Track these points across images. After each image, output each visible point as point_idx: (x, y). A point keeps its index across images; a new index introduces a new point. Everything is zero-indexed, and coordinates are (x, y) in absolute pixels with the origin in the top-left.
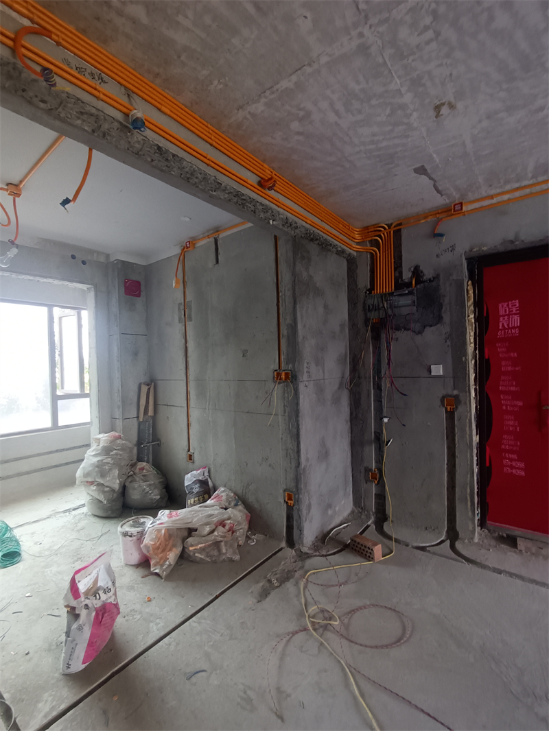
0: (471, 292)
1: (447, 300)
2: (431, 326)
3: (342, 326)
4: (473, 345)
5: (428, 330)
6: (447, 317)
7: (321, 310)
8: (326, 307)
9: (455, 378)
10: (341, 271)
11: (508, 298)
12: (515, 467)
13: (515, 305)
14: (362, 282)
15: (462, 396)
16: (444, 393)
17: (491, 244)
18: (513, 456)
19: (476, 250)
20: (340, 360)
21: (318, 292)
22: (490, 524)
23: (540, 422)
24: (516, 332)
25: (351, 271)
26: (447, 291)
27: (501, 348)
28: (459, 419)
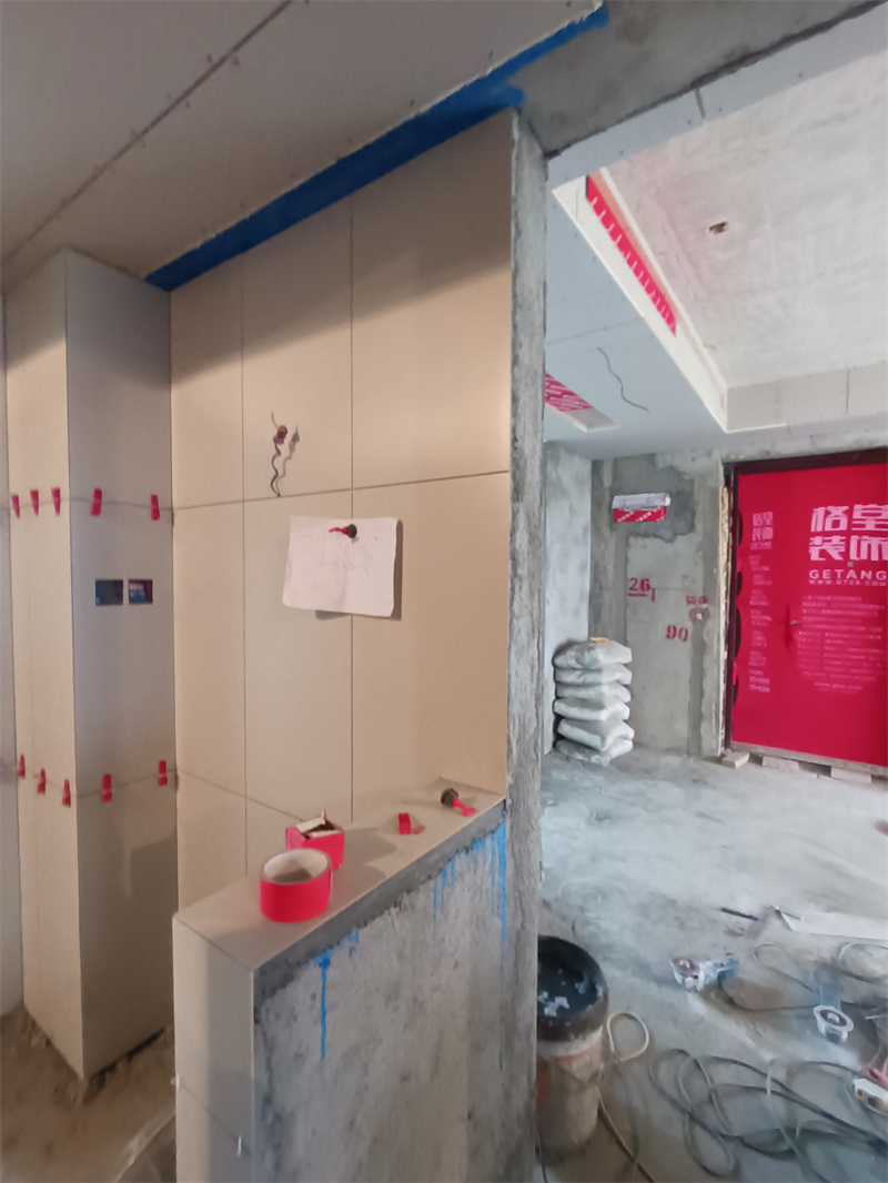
2: (683, 534)
4: (725, 556)
5: (680, 538)
6: (699, 526)
7: (566, 511)
8: (571, 509)
9: (704, 590)
10: (586, 468)
11: (762, 510)
12: (760, 684)
13: (769, 516)
14: (607, 480)
15: (712, 609)
16: (692, 606)
17: (748, 453)
18: (759, 673)
19: (733, 457)
20: (582, 569)
21: (564, 492)
22: (734, 743)
23: (788, 638)
24: (768, 545)
25: (596, 467)
26: (701, 499)
27: (754, 561)
28: (708, 634)
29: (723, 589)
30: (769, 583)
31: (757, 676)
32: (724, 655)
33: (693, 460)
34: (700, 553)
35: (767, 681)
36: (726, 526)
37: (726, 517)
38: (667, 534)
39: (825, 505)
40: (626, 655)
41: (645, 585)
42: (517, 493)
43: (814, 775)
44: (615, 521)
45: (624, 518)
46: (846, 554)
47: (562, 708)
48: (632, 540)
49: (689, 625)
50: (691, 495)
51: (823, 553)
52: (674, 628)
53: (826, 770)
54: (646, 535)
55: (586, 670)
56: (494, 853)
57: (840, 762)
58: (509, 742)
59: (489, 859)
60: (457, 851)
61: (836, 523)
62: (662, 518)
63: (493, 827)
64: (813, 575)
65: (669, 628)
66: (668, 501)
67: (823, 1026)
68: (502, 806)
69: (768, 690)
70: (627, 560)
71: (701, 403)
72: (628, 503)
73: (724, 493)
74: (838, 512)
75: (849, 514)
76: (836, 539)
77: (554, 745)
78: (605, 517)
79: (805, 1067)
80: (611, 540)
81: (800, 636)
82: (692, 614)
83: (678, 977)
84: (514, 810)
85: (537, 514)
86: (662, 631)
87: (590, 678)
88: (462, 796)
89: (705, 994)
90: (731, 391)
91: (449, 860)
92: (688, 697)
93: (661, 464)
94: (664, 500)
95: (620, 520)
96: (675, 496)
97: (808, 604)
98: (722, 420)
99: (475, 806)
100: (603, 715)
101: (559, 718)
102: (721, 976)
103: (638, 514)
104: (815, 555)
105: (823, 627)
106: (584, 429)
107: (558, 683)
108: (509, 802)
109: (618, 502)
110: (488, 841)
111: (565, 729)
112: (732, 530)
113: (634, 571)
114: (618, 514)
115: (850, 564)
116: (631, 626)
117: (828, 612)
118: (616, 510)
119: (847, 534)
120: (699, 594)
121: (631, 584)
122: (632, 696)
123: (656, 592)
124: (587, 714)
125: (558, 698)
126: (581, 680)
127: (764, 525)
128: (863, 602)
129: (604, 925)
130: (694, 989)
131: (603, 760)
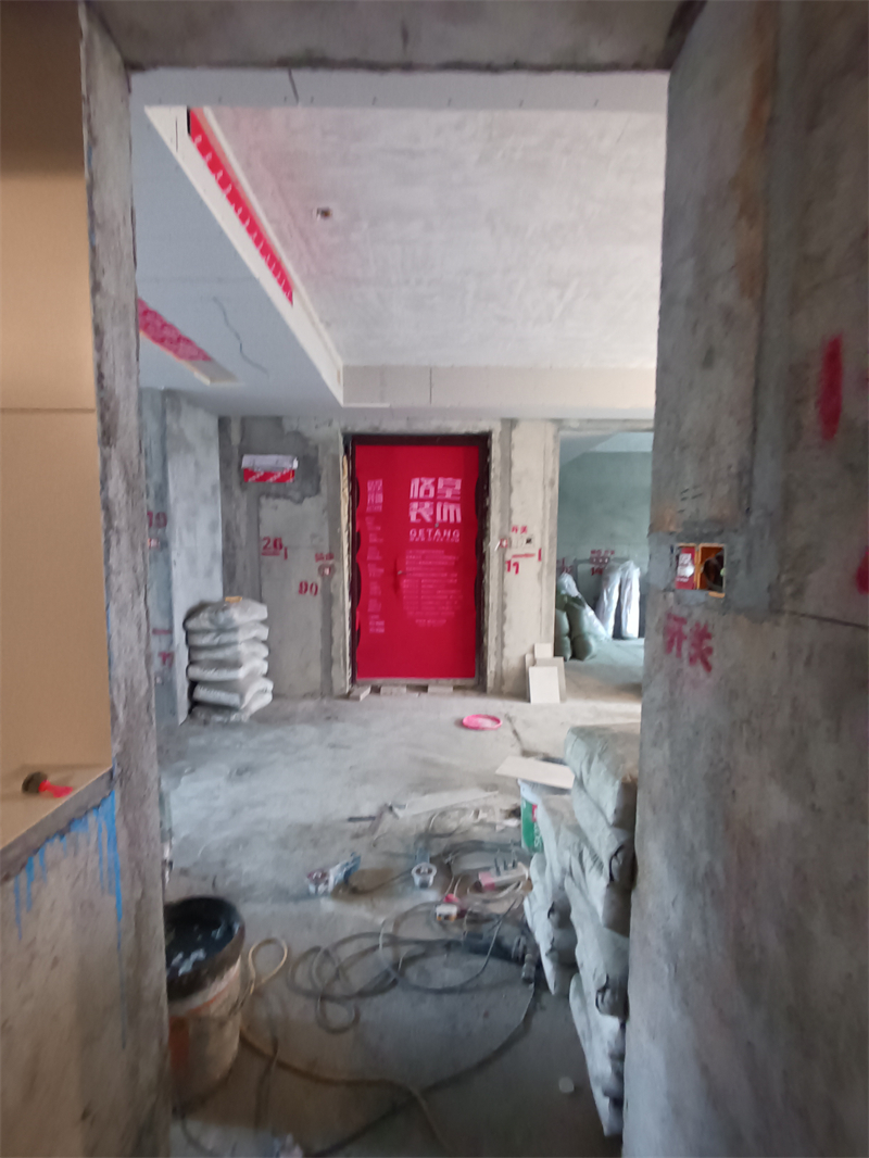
0: (346, 467)
1: (324, 474)
2: (310, 497)
3: (214, 488)
4: (347, 518)
5: (307, 501)
6: (324, 489)
7: (192, 467)
8: (197, 464)
9: (330, 547)
10: (212, 425)
11: (375, 477)
12: (378, 626)
13: (380, 484)
14: (235, 437)
15: (337, 565)
16: (320, 563)
17: (362, 426)
18: (377, 617)
19: (349, 429)
20: (213, 528)
21: (189, 448)
22: (359, 680)
23: (396, 586)
24: (380, 508)
25: (223, 424)
26: (325, 464)
27: (369, 522)
28: (335, 586)
29: (346, 546)
30: (381, 540)
31: (376, 620)
32: (348, 605)
33: (316, 427)
34: (326, 514)
35: (382, 623)
36: (346, 491)
37: (347, 481)
38: (297, 496)
39: (420, 476)
40: (261, 612)
41: (277, 545)
42: (107, 436)
43: (417, 694)
44: (247, 480)
45: (254, 478)
46: (434, 517)
47: (196, 672)
48: (263, 500)
49: (319, 581)
50: (316, 460)
51: (419, 516)
52: (306, 585)
53: (424, 689)
54: (277, 496)
55: (221, 630)
56: (100, 830)
57: (433, 680)
58: (113, 707)
59: (94, 838)
60: (48, 839)
61: (427, 492)
62: (291, 480)
63: (98, 800)
64: (413, 533)
65: (301, 585)
66: (296, 465)
67: (417, 880)
68: (108, 777)
69: (382, 631)
70: (259, 521)
71: (318, 375)
72: (257, 463)
73: (343, 460)
74: (428, 482)
75: (435, 484)
76: (427, 505)
77: (190, 712)
78: (235, 478)
79: (405, 916)
80: (243, 500)
81: (405, 584)
82: (321, 569)
83: (312, 888)
84: (125, 777)
85: (136, 461)
86: (296, 588)
87: (225, 638)
88: (52, 779)
89: (335, 894)
90: (346, 368)
91: (36, 851)
92: (320, 646)
93: (289, 425)
94: (292, 462)
95: (250, 480)
96: (303, 460)
97: (410, 557)
98: (339, 394)
99: (71, 784)
100: (241, 673)
101: (193, 684)
102: (347, 875)
103: (267, 475)
104: (413, 518)
105: (420, 575)
106: (207, 382)
107: (192, 649)
108: (117, 772)
109: (247, 462)
110: (92, 818)
111: (202, 693)
112: (351, 493)
113: (267, 530)
114: (247, 473)
115: (437, 525)
116: (266, 585)
117: (424, 563)
118: (246, 470)
119: (434, 501)
120: (326, 552)
121: (265, 543)
122: (270, 651)
123: (288, 552)
124: (224, 675)
125: (192, 662)
126: (217, 641)
127: (376, 492)
128: (446, 553)
129: (246, 868)
130: (325, 893)
131: (243, 717)
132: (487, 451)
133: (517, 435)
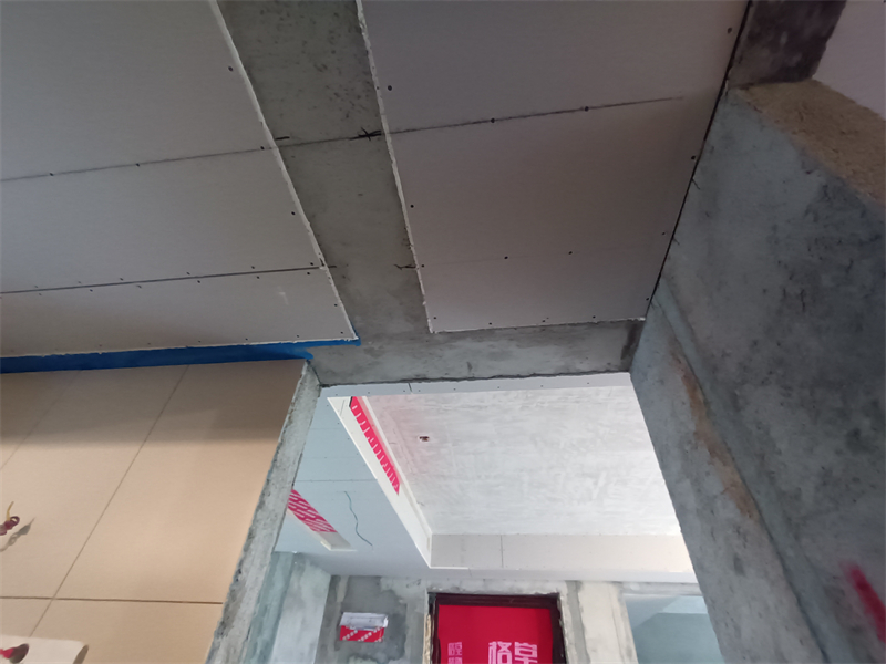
0: (429, 627)
1: (410, 632)
2: (394, 659)
3: (312, 645)
6: (408, 651)
7: (299, 625)
8: (303, 622)
10: (326, 582)
11: (455, 639)
13: (460, 646)
14: (341, 596)
17: (445, 587)
19: (435, 589)
21: (301, 604)
26: (411, 622)
33: (407, 586)
36: (428, 653)
37: (429, 643)
38: (381, 656)
39: (497, 640)
42: (225, 625)
44: (341, 639)
45: (348, 636)
48: (352, 661)
50: (404, 619)
54: (365, 658)
61: (504, 659)
62: (380, 640)
66: (386, 623)
71: (412, 543)
72: (354, 621)
73: (427, 619)
74: (505, 646)
75: (512, 649)
78: (333, 633)
80: (333, 660)
90: (434, 536)
93: (384, 584)
94: (383, 622)
95: (344, 638)
96: (392, 619)
98: (427, 558)
103: (361, 633)
106: (328, 547)
112: (433, 657)
114: (344, 631)
118: (344, 627)
127: (456, 656)
132: (558, 614)
133: (584, 596)
